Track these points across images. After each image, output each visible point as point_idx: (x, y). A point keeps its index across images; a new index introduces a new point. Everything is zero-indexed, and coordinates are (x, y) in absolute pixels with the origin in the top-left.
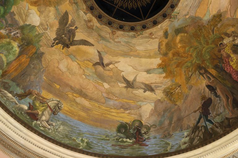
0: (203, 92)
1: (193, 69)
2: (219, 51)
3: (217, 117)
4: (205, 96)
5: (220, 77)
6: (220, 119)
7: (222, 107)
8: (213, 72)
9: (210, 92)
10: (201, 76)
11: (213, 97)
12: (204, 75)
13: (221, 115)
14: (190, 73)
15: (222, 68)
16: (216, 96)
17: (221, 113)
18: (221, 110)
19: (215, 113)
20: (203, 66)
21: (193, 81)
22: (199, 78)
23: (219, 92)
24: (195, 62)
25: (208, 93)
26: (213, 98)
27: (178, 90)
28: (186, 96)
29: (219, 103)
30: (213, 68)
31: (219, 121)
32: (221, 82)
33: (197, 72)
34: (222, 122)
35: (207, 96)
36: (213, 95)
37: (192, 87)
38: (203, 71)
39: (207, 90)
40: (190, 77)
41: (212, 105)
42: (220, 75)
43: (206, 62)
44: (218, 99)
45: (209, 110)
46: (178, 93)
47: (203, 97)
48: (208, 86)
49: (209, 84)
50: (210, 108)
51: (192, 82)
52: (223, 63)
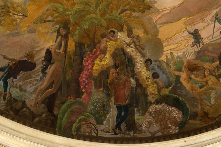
0: (37, 51)
1: (58, 19)
2: (103, 36)
3: (18, 90)
4: (34, 57)
5: (71, 58)
6: (18, 95)
7: (34, 87)
8: (72, 46)
9: (43, 59)
10: (56, 34)
11: (39, 67)
12: (60, 37)
13: (23, 92)
14: (50, 18)
15: (84, 54)
16: (44, 71)
17: (25, 91)
18: (30, 89)
19: (21, 83)
20: (71, 28)
21: (42, 28)
22: (52, 33)
23: (50, 70)
24: (69, 15)
25: (40, 58)
26: (37, 68)
27: (18, 17)
28: (17, 33)
29: (37, 80)
30: (76, 43)
31: (13, 95)
32: (64, 64)
33: (58, 26)
34: (15, 100)
35: (35, 59)
36: (42, 65)
37: (35, 32)
38: (64, 33)
39: (43, 53)
40: (45, 22)
41: (29, 72)
42: (72, 57)
43: (78, 28)
44: (41, 75)
45: (18, 73)
46: (15, 20)
47: (30, 56)
48: (49, 52)
49: (53, 51)
50: (22, 74)
51: (40, 28)
52: (91, 51)
